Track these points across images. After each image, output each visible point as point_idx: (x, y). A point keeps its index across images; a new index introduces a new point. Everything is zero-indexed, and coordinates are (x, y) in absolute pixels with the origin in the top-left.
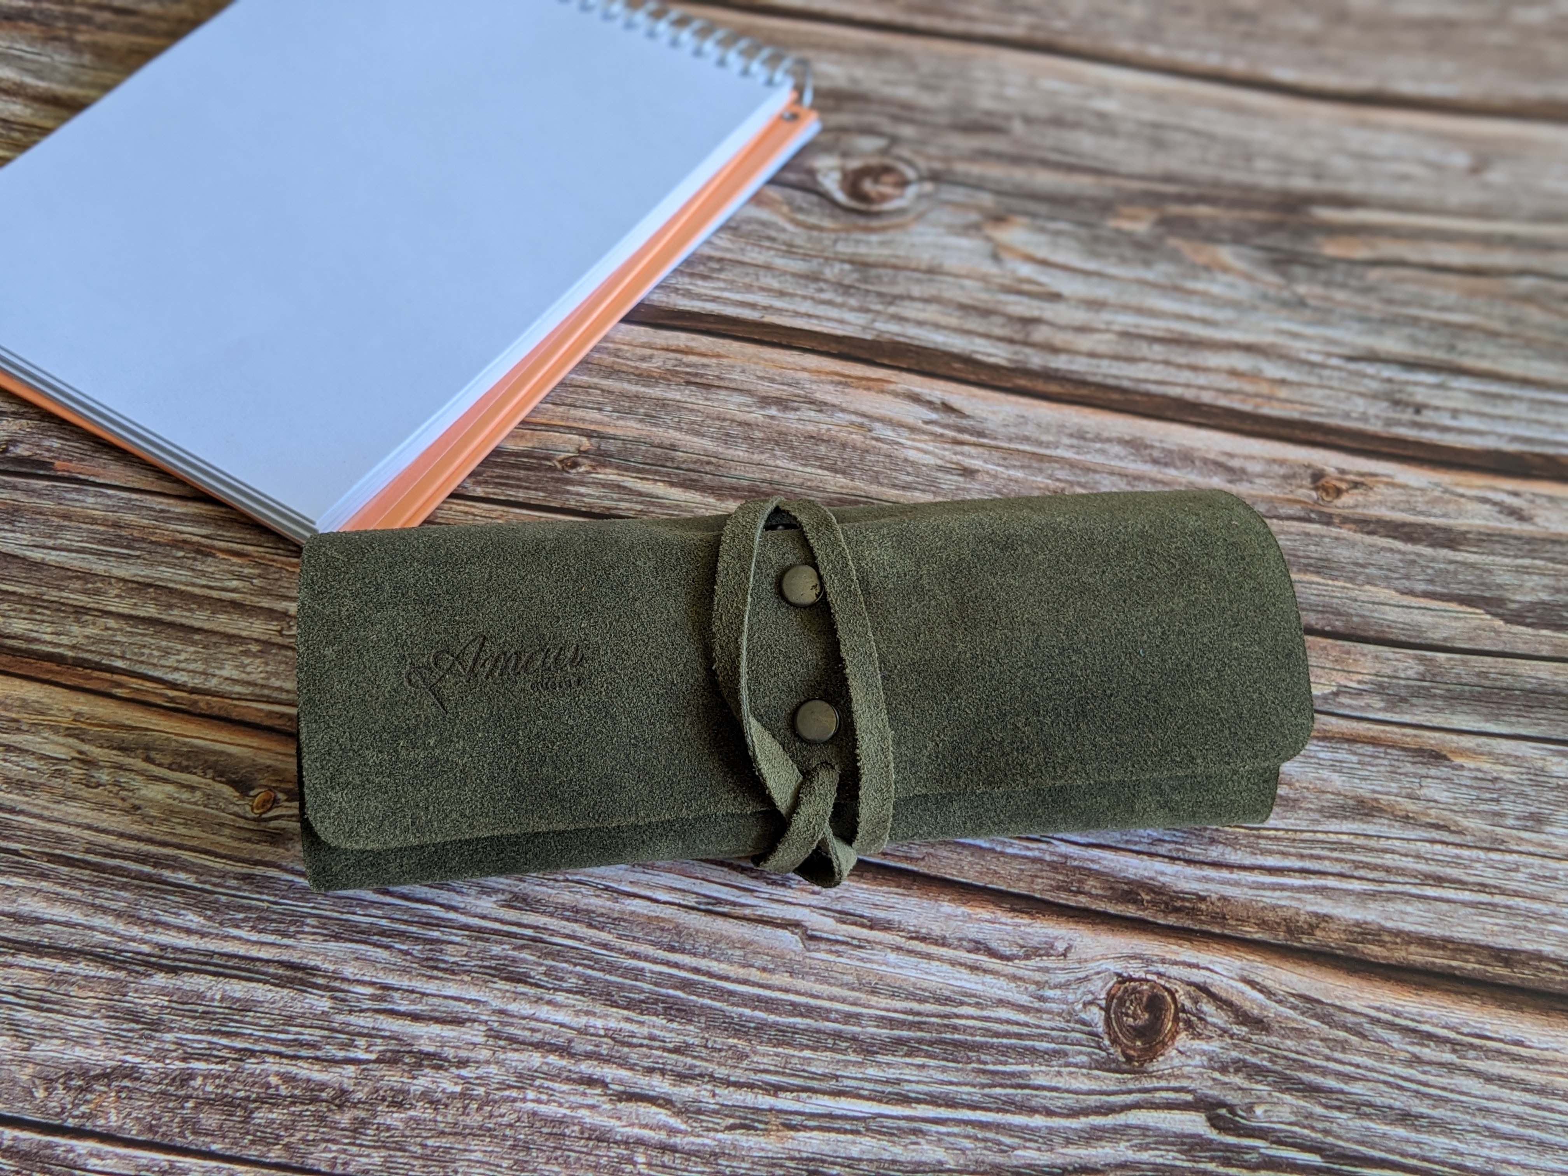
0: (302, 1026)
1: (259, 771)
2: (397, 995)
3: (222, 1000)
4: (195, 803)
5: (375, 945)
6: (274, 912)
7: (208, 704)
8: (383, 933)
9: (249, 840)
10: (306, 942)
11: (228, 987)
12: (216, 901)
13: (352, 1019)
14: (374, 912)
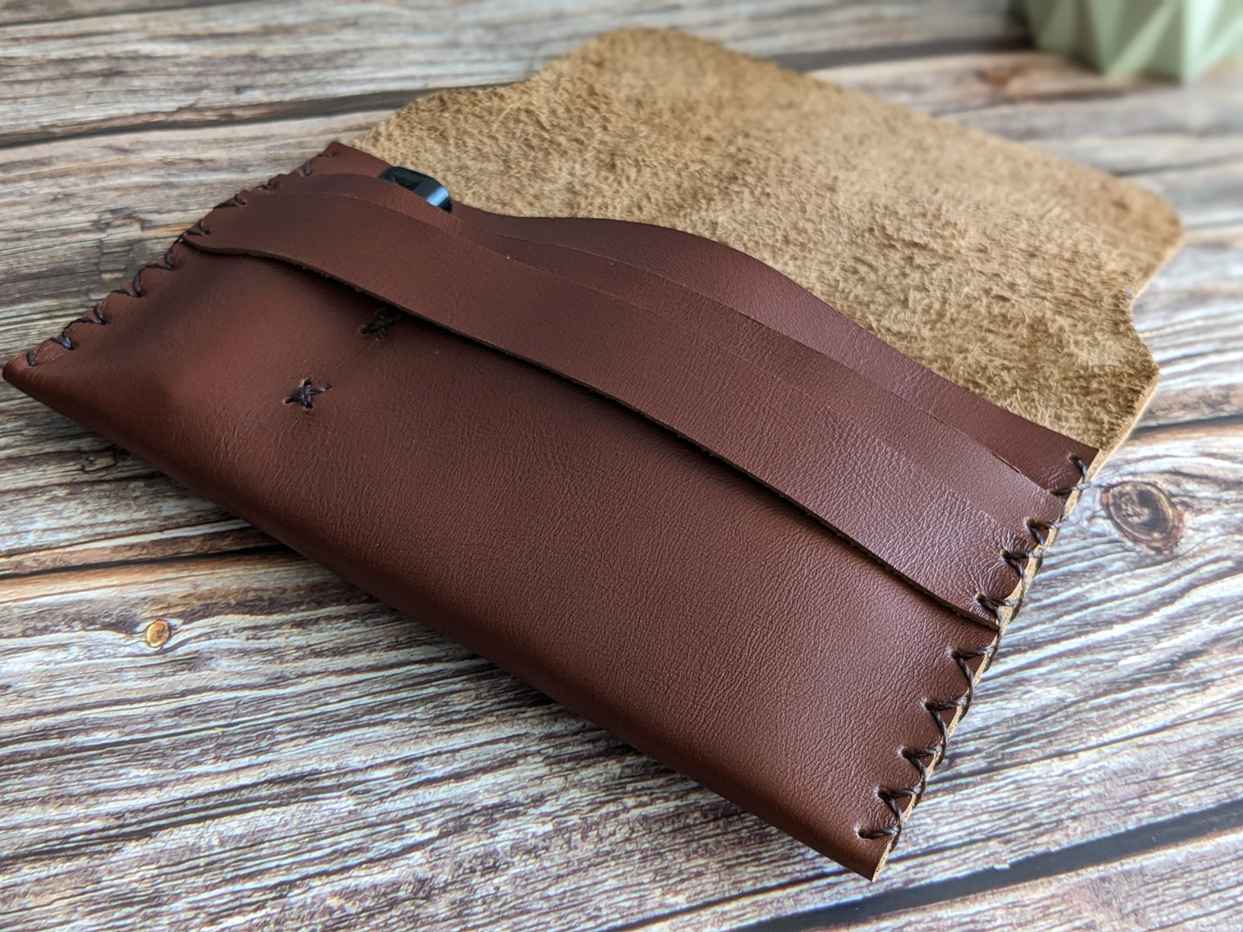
0: (334, 835)
1: (133, 606)
2: (424, 763)
3: (222, 843)
4: (76, 660)
5: (368, 725)
6: (233, 735)
7: (36, 560)
8: (371, 710)
9: (162, 675)
10: (288, 751)
11: (221, 828)
12: (157, 747)
13: (388, 805)
14: (348, 694)
